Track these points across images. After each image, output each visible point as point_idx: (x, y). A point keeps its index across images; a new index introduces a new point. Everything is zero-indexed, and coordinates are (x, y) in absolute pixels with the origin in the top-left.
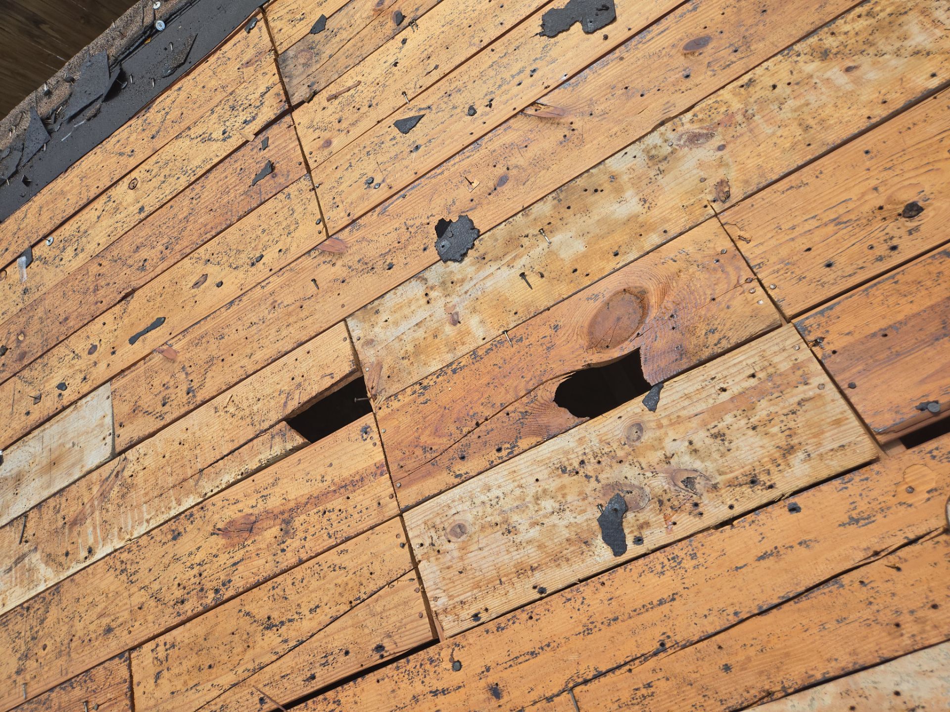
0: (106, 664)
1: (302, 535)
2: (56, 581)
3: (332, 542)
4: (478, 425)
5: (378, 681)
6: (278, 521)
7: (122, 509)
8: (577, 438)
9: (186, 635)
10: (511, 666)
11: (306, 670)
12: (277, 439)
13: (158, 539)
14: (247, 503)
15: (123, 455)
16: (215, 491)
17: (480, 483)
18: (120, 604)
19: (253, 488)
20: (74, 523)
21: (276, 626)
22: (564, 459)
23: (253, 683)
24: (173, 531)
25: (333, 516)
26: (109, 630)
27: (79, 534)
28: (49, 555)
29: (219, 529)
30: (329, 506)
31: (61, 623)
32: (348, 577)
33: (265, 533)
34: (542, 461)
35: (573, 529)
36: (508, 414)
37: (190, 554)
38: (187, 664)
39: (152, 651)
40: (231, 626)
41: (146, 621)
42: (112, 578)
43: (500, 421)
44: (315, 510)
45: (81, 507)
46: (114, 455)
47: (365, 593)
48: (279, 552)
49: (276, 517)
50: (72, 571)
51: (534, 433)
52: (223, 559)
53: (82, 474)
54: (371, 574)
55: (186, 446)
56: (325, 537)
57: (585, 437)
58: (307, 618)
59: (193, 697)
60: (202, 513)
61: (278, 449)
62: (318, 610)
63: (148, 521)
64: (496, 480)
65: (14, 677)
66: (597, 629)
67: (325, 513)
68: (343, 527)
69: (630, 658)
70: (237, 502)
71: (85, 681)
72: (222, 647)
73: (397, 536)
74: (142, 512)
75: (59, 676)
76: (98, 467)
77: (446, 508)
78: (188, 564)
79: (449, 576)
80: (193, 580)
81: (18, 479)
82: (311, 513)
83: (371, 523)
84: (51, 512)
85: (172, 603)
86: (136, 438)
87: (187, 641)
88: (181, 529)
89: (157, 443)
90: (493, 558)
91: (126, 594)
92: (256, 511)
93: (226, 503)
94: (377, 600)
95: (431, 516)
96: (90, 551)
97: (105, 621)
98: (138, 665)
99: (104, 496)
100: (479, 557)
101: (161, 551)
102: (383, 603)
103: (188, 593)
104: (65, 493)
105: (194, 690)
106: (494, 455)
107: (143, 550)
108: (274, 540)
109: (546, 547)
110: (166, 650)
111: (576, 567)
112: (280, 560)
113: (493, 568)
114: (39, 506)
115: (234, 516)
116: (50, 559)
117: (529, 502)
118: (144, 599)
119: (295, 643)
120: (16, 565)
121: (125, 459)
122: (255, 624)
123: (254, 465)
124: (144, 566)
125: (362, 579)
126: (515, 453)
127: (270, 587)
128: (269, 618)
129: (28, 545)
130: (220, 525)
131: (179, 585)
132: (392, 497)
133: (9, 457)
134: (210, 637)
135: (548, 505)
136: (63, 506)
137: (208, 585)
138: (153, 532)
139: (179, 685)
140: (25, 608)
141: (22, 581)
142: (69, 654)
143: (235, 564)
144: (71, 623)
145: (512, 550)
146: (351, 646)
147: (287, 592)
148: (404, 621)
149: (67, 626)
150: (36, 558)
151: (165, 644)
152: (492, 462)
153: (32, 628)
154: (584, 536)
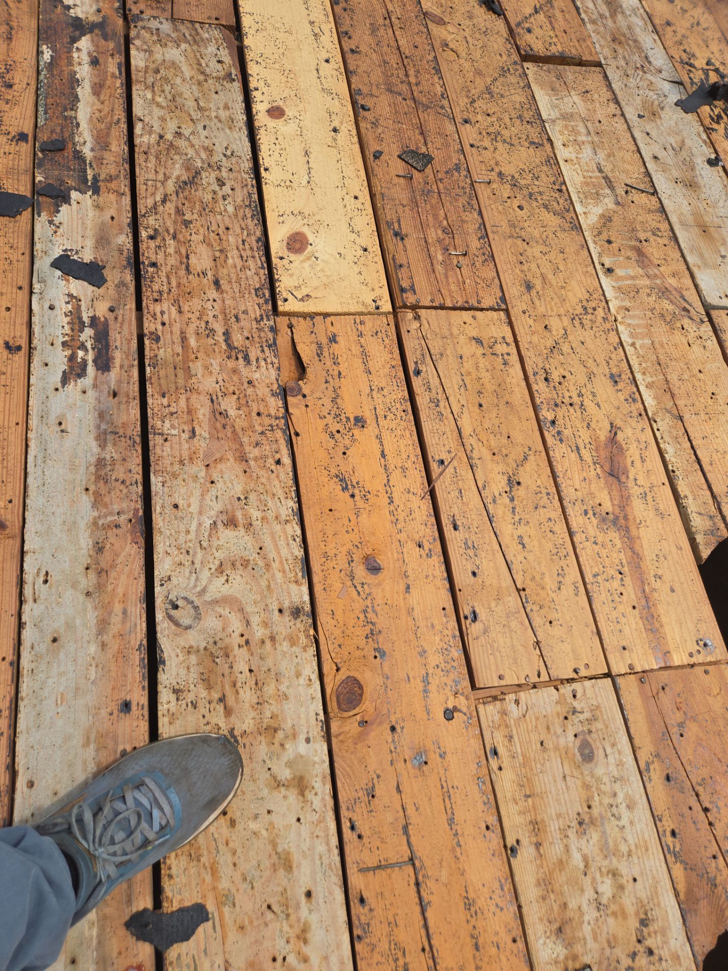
0: (497, 280)
1: (600, 540)
2: (584, 226)
3: (589, 578)
4: (706, 810)
5: (444, 609)
6: (617, 511)
7: (649, 313)
8: (680, 953)
9: (514, 381)
10: (442, 787)
11: (464, 521)
12: (708, 523)
13: (613, 356)
14: (640, 473)
15: (706, 319)
16: (658, 434)
17: (638, 796)
18: (553, 303)
19: (655, 484)
20: (640, 252)
21: (511, 491)
22: (656, 927)
23: (459, 454)
24: (620, 376)
25: (616, 584)
26: (529, 287)
27: (628, 258)
28: (610, 220)
29: (616, 434)
30: (628, 580)
31: (542, 229)
32: (550, 592)
33: (606, 492)
34: (657, 893)
35: (577, 916)
36: (714, 857)
37: (594, 395)
38: (486, 376)
39: (504, 338)
40: (518, 437)
41: (533, 333)
42: (580, 295)
43: (707, 844)
44: (624, 561)
45: (657, 262)
46: (708, 309)
47: (532, 610)
48: (585, 507)
49: (622, 508)
50: (592, 246)
51: (689, 892)
52: (585, 435)
53: (691, 266)
54: (551, 622)
55: (710, 402)
56: (595, 570)
57: (680, 965)
58: (514, 531)
59: (454, 381)
60: (635, 414)
61: (698, 522)
62: (521, 546)
63: (633, 344)
64: (640, 821)
65: (497, 170)
66: (469, 917)
67: (620, 573)
68: (604, 595)
69: (436, 954)
70: (643, 461)
71: (484, 254)
72: (497, 422)
73: (587, 666)
74: (643, 338)
75: (492, 223)
76: (696, 286)
77: (612, 740)
78: (584, 391)
79: (539, 726)
80: (567, 395)
81: (691, 185)
82: (622, 556)
83: (604, 634)
84: (654, 224)
85: (547, 367)
86: (724, 338)
87: (508, 380)
88: (621, 385)
89: (716, 364)
90: (553, 792)
91: (562, 312)
92: (631, 483)
93: (643, 446)
94: (522, 624)
95: (605, 717)
96: (610, 271)
97: (538, 283)
98: (492, 320)
99: (664, 292)
100: (556, 773)
101: (601, 359)
102: (518, 632)
103: (554, 387)
104: (672, 243)
105: (461, 383)
106: (668, 825)
107: (604, 336)
108: (598, 502)
109: (560, 871)
110: (502, 355)
111: (535, 906)
112: (577, 508)
113: (543, 790)
114: (663, 210)
115: (628, 454)
116: (606, 219)
117: (611, 862)
118: (554, 333)
119: (491, 512)
120: (604, 178)
121: (702, 322)
122: (515, 466)
123: (682, 488)
124: (587, 336)
125: (547, 609)
126: (668, 856)
127: (550, 491)
128: (519, 483)
129: (623, 193)
130: (620, 436)
131: (564, 377)
132: (631, 667)
133: (716, 173)
134: (509, 409)
135: (607, 888)
136: (659, 240)
137: (561, 412)
138: (621, 349)
139: (468, 365)
140: (561, 188)
141: (587, 184)
142: (511, 236)
143: (578, 449)
144: (541, 242)
145: (561, 820)
146: (480, 581)
147: (542, 510)
148: (497, 654)
149: (538, 236)
150: (609, 203)
151: (508, 354)
152: (660, 820)
153: (540, 193)
154: (568, 930)
